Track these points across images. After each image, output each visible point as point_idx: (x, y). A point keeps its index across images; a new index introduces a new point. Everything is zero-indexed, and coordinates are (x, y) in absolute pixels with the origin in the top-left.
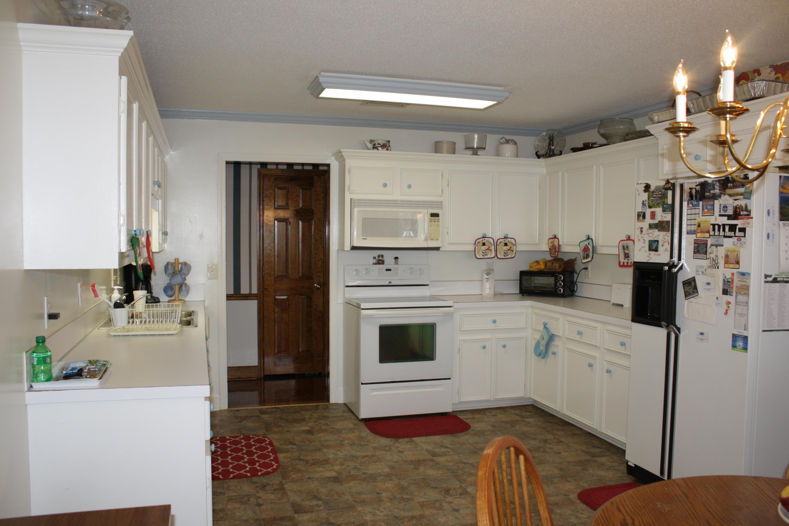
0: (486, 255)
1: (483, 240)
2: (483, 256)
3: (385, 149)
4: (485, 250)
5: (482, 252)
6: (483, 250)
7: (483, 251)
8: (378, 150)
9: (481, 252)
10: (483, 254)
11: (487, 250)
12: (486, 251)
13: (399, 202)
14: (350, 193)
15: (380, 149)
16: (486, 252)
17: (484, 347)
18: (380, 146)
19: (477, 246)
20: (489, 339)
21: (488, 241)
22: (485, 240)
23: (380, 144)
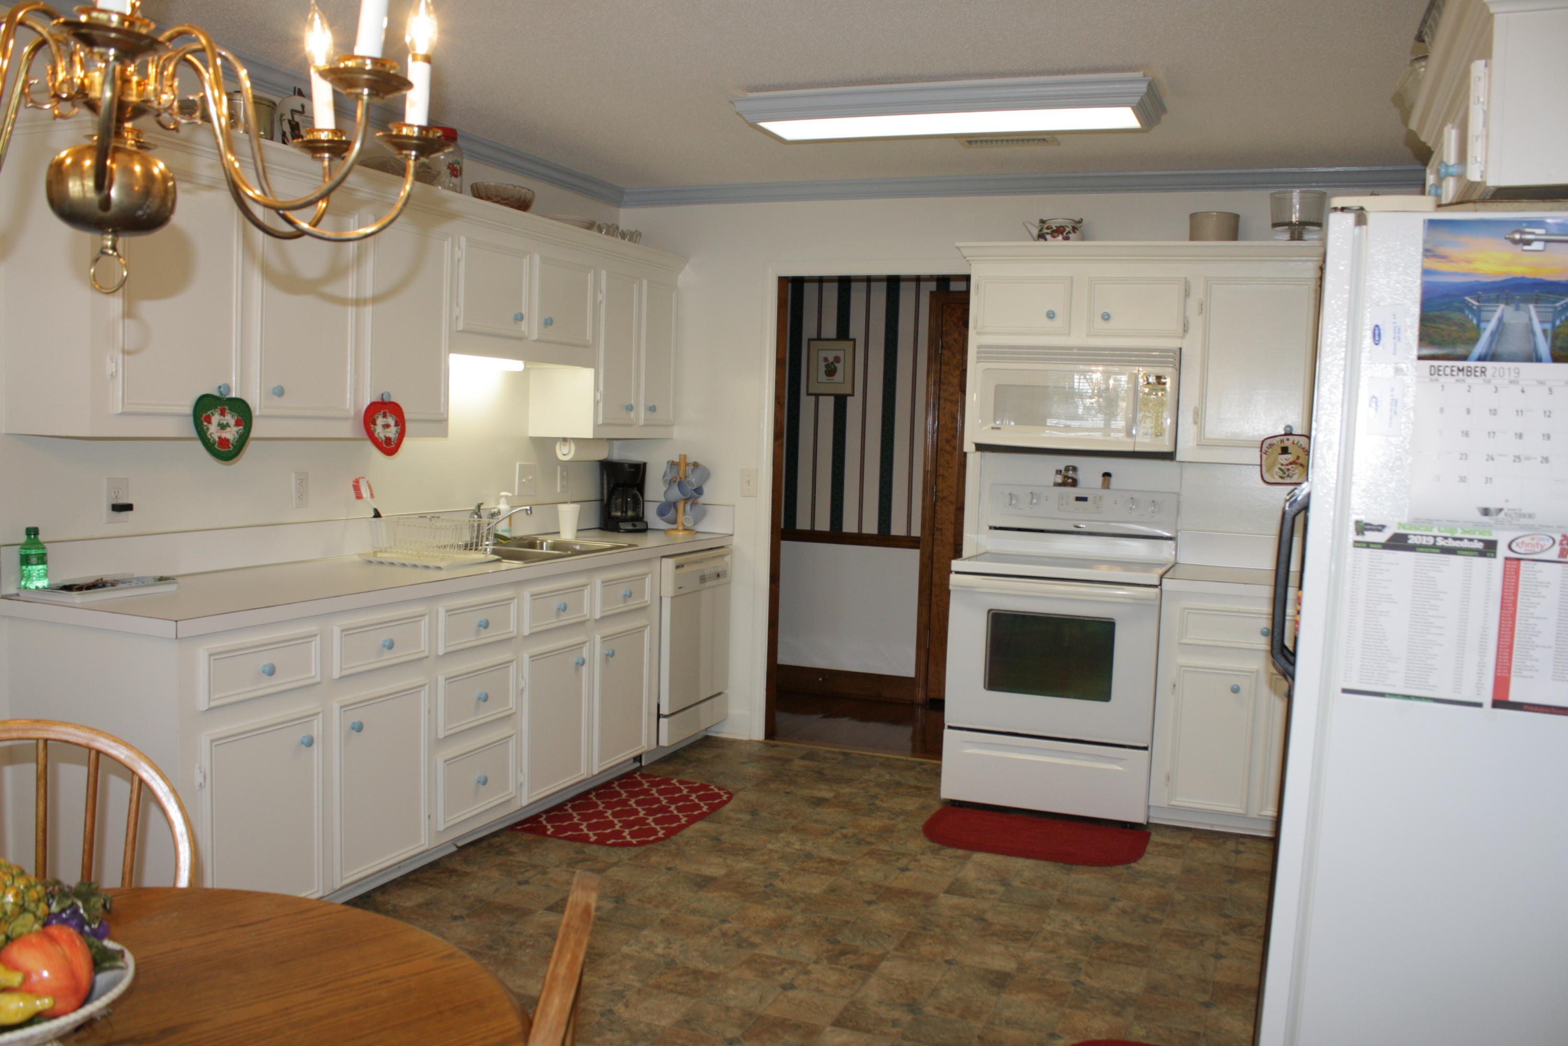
0: (1288, 476)
1: (1282, 441)
2: (1282, 477)
3: (1060, 237)
4: (1287, 465)
5: (1280, 469)
6: (1282, 465)
7: (1283, 467)
8: (1046, 240)
9: (1276, 469)
10: (1281, 473)
11: (1291, 463)
12: (1290, 467)
13: (1075, 351)
14: (978, 333)
15: (1048, 237)
16: (1288, 470)
17: (1235, 690)
18: (1049, 231)
19: (1265, 453)
20: (1252, 672)
21: (1295, 442)
22: (1288, 440)
23: (1052, 228)
